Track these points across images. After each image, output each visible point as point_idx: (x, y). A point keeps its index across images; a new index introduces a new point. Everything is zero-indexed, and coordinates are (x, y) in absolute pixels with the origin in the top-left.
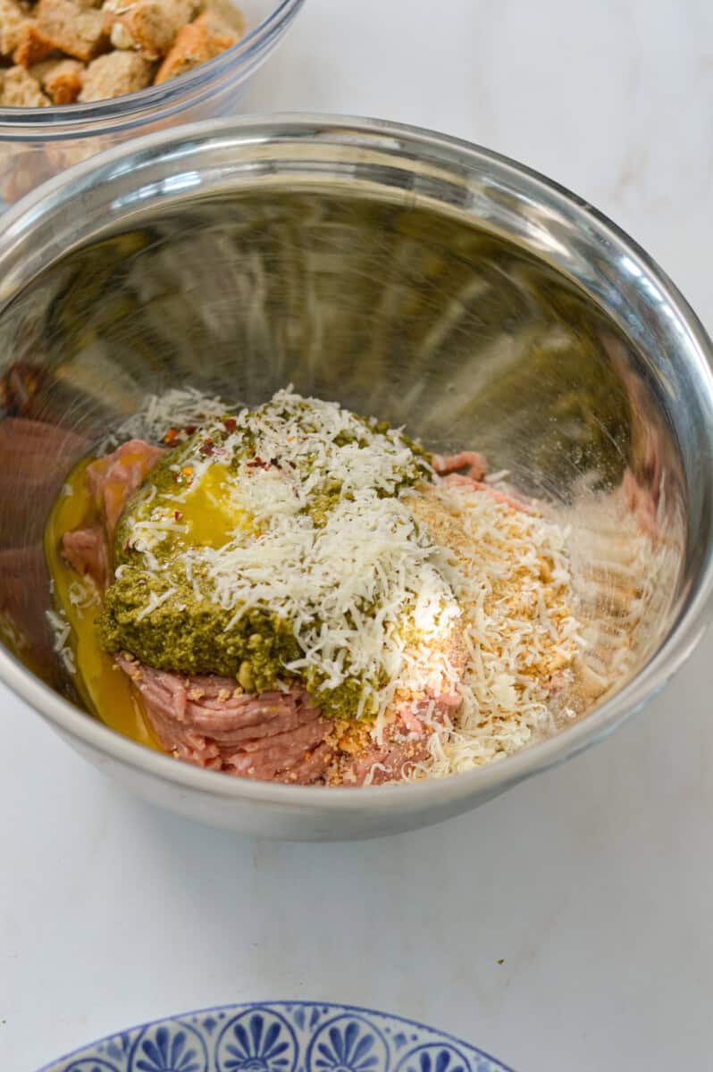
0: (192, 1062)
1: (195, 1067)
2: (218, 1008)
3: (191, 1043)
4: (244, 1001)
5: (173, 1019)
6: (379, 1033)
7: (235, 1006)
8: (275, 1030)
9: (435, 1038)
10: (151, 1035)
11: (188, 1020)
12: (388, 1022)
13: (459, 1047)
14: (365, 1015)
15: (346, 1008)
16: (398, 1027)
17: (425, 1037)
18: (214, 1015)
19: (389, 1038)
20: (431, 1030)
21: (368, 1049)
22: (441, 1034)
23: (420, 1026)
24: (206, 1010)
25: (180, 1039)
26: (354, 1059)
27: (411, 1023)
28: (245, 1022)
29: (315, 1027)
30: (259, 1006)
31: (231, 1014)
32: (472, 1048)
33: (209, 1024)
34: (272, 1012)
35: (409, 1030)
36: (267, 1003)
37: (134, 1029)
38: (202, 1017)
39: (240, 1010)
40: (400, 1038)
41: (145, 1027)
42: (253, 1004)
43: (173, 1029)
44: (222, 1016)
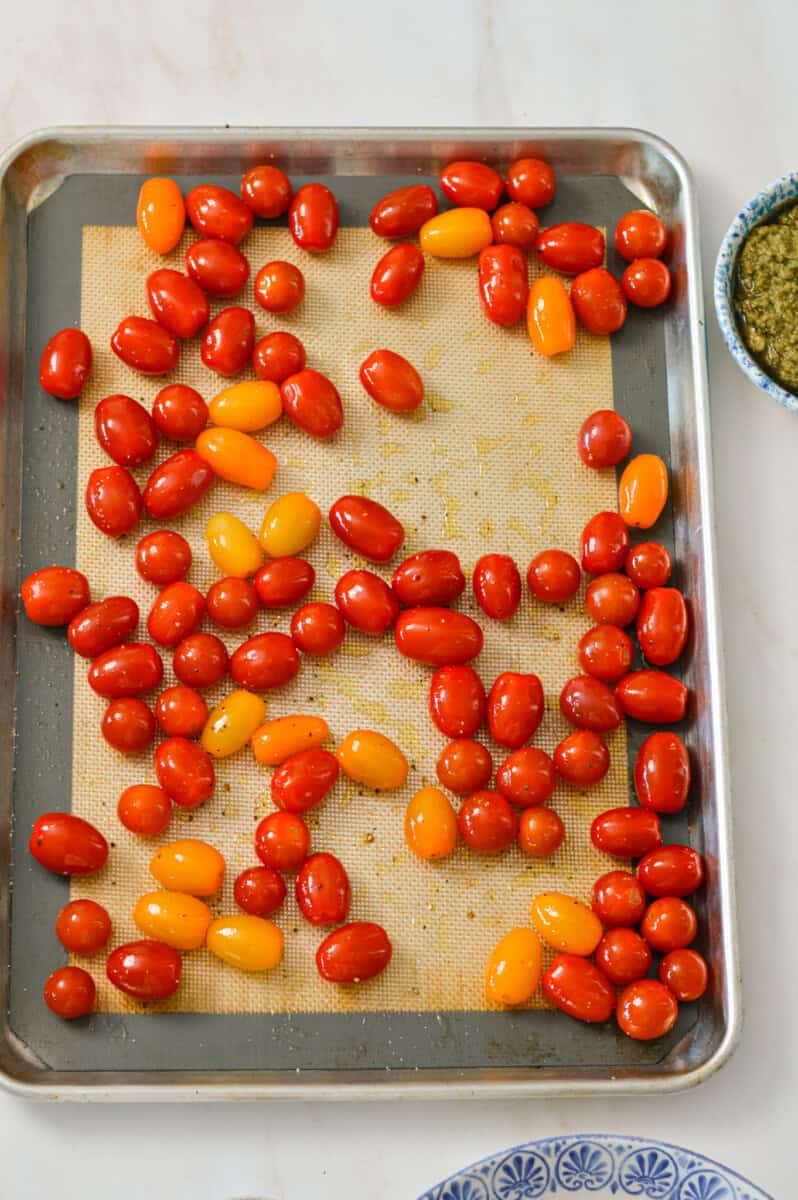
0: (477, 1196)
1: (481, 1197)
2: (489, 1158)
3: (475, 1184)
4: (505, 1149)
5: (459, 1174)
6: (604, 1148)
7: (500, 1154)
8: (531, 1162)
9: (645, 1145)
10: (447, 1189)
11: (469, 1172)
12: (609, 1140)
13: (663, 1148)
14: (592, 1139)
15: (578, 1137)
16: (617, 1142)
17: (637, 1145)
18: (488, 1164)
19: (612, 1150)
20: (641, 1140)
21: (598, 1158)
22: (649, 1141)
23: (633, 1139)
24: (481, 1162)
25: (467, 1185)
26: (589, 1167)
27: (625, 1138)
28: (510, 1163)
29: (559, 1154)
30: (518, 1150)
31: (499, 1160)
32: (672, 1147)
33: (485, 1170)
34: (527, 1152)
35: (625, 1143)
36: (521, 1147)
37: (436, 1188)
38: (479, 1167)
39: (504, 1156)
40: (620, 1149)
41: (442, 1185)
42: (513, 1149)
43: (461, 1180)
44: (493, 1163)
